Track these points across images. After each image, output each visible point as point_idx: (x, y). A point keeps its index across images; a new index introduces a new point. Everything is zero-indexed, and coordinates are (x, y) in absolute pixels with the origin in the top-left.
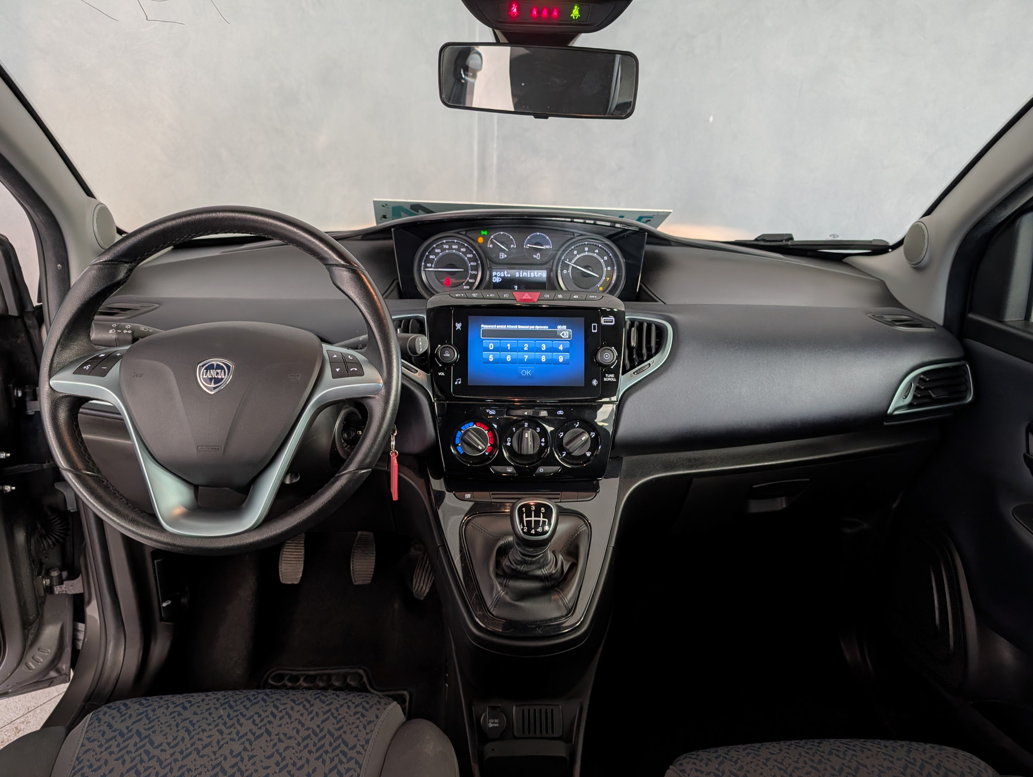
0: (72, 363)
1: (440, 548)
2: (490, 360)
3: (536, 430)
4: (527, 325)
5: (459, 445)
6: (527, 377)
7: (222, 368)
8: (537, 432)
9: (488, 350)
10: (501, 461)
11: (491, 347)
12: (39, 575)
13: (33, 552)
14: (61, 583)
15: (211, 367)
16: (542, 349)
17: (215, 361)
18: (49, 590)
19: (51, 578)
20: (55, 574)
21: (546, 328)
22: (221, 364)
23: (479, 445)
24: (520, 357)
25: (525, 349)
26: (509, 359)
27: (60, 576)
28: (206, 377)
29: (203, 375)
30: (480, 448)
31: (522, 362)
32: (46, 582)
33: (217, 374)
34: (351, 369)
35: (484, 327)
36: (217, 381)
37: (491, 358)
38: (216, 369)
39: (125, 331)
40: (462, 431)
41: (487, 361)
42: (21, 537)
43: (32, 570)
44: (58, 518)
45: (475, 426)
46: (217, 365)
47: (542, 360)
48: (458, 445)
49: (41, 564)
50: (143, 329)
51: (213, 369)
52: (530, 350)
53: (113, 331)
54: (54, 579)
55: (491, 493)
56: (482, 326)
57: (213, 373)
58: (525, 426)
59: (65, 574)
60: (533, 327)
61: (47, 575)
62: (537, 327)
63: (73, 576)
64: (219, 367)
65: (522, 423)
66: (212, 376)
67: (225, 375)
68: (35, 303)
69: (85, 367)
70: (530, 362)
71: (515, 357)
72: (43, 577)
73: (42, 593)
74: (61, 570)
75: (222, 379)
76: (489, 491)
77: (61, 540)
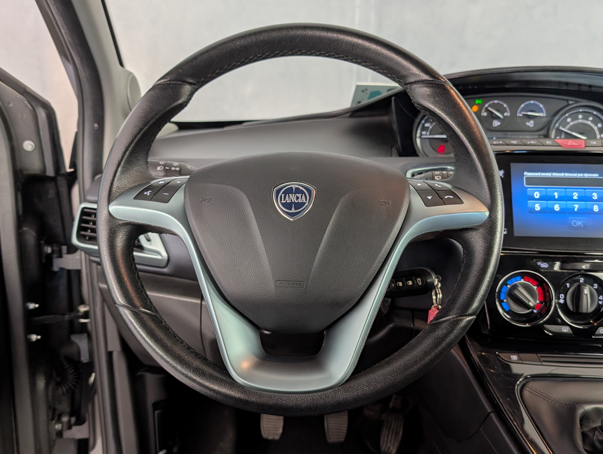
0: (131, 189)
1: (492, 415)
2: (536, 209)
3: (593, 286)
4: (575, 173)
5: (505, 301)
6: (578, 228)
7: (302, 192)
8: (595, 289)
9: (533, 199)
10: (555, 320)
11: (537, 195)
12: (53, 419)
13: (50, 398)
14: (70, 427)
15: (289, 191)
16: (593, 198)
17: (294, 185)
18: (60, 434)
19: (62, 423)
20: (65, 419)
21: (596, 176)
22: (301, 188)
23: (529, 301)
24: (569, 206)
25: (575, 198)
26: (557, 208)
27: (69, 421)
28: (285, 202)
29: (281, 200)
30: (531, 304)
31: (571, 212)
32: (58, 427)
33: (297, 198)
34: (446, 197)
35: (527, 174)
36: (298, 206)
37: (537, 207)
38: (295, 194)
39: (173, 169)
40: (508, 286)
41: (532, 211)
42: (41, 383)
43: (48, 416)
44: (71, 368)
45: (522, 281)
46: (296, 188)
47: (594, 210)
48: (503, 301)
49: (54, 410)
50: (190, 168)
51: (292, 193)
52: (580, 199)
53: (161, 168)
54: (65, 424)
55: (539, 355)
56: (525, 173)
57: (292, 198)
58: (581, 281)
59: (73, 420)
60: (581, 175)
61: (59, 421)
62: (586, 175)
63: (80, 422)
64: (298, 191)
65: (577, 278)
66: (291, 200)
67: (306, 200)
68: (69, 170)
69: (145, 193)
70: (581, 212)
71: (564, 207)
72: (56, 423)
73: (54, 436)
74: (71, 415)
75: (304, 204)
76: (537, 353)
77: (73, 387)
